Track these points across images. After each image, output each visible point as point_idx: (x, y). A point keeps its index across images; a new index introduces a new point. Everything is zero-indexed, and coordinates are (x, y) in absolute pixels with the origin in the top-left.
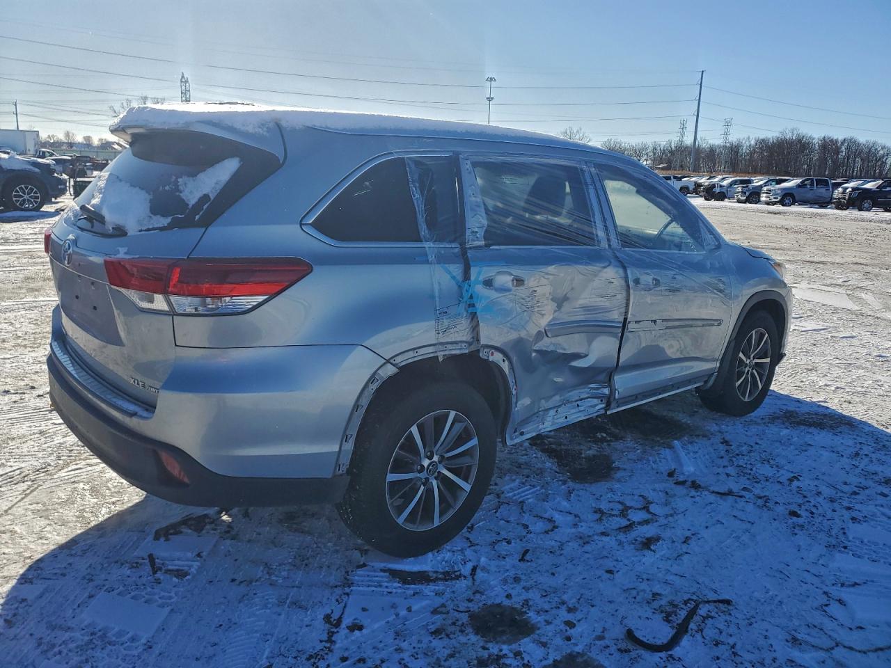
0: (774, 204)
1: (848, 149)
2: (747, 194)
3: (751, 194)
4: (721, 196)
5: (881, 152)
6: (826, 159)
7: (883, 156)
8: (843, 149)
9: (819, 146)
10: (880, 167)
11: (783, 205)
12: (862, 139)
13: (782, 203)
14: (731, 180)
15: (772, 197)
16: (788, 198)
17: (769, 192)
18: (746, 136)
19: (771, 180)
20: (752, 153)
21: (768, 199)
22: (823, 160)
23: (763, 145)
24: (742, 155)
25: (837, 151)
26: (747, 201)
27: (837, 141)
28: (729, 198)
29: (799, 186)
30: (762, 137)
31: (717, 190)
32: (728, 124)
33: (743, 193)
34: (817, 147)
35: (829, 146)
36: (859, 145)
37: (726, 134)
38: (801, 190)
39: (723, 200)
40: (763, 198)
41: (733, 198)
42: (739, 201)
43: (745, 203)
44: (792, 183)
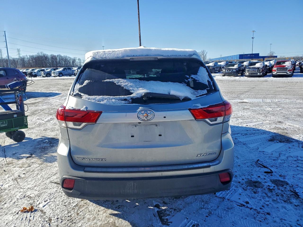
0: (56, 76)
1: (59, 58)
2: (46, 74)
3: (47, 74)
4: (35, 76)
5: (69, 59)
6: (53, 61)
7: (69, 60)
8: (58, 58)
9: (51, 58)
10: (69, 63)
11: (60, 77)
12: (62, 55)
13: (59, 76)
14: (37, 70)
15: (56, 74)
16: (61, 74)
17: (54, 73)
18: (26, 55)
19: (52, 69)
20: (29, 61)
21: (54, 75)
22: (53, 62)
23: (32, 58)
24: (26, 61)
25: (56, 59)
26: (47, 76)
27: (55, 56)
28: (38, 76)
29: (63, 70)
30: (31, 55)
31: (34, 74)
32: (19, 50)
33: (44, 74)
34: (50, 58)
35: (54, 58)
36: (62, 57)
37: (19, 54)
38: (64, 71)
39: (36, 77)
40: (53, 75)
41: (41, 76)
42: (43, 77)
43: (45, 77)
44: (61, 69)
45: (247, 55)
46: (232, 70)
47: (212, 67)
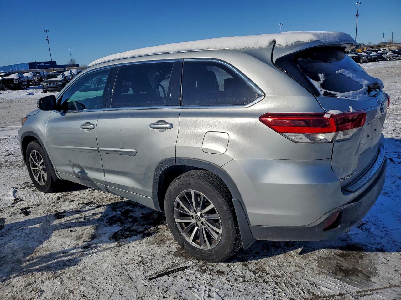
45: (40, 63)
46: (57, 84)
47: (17, 81)
